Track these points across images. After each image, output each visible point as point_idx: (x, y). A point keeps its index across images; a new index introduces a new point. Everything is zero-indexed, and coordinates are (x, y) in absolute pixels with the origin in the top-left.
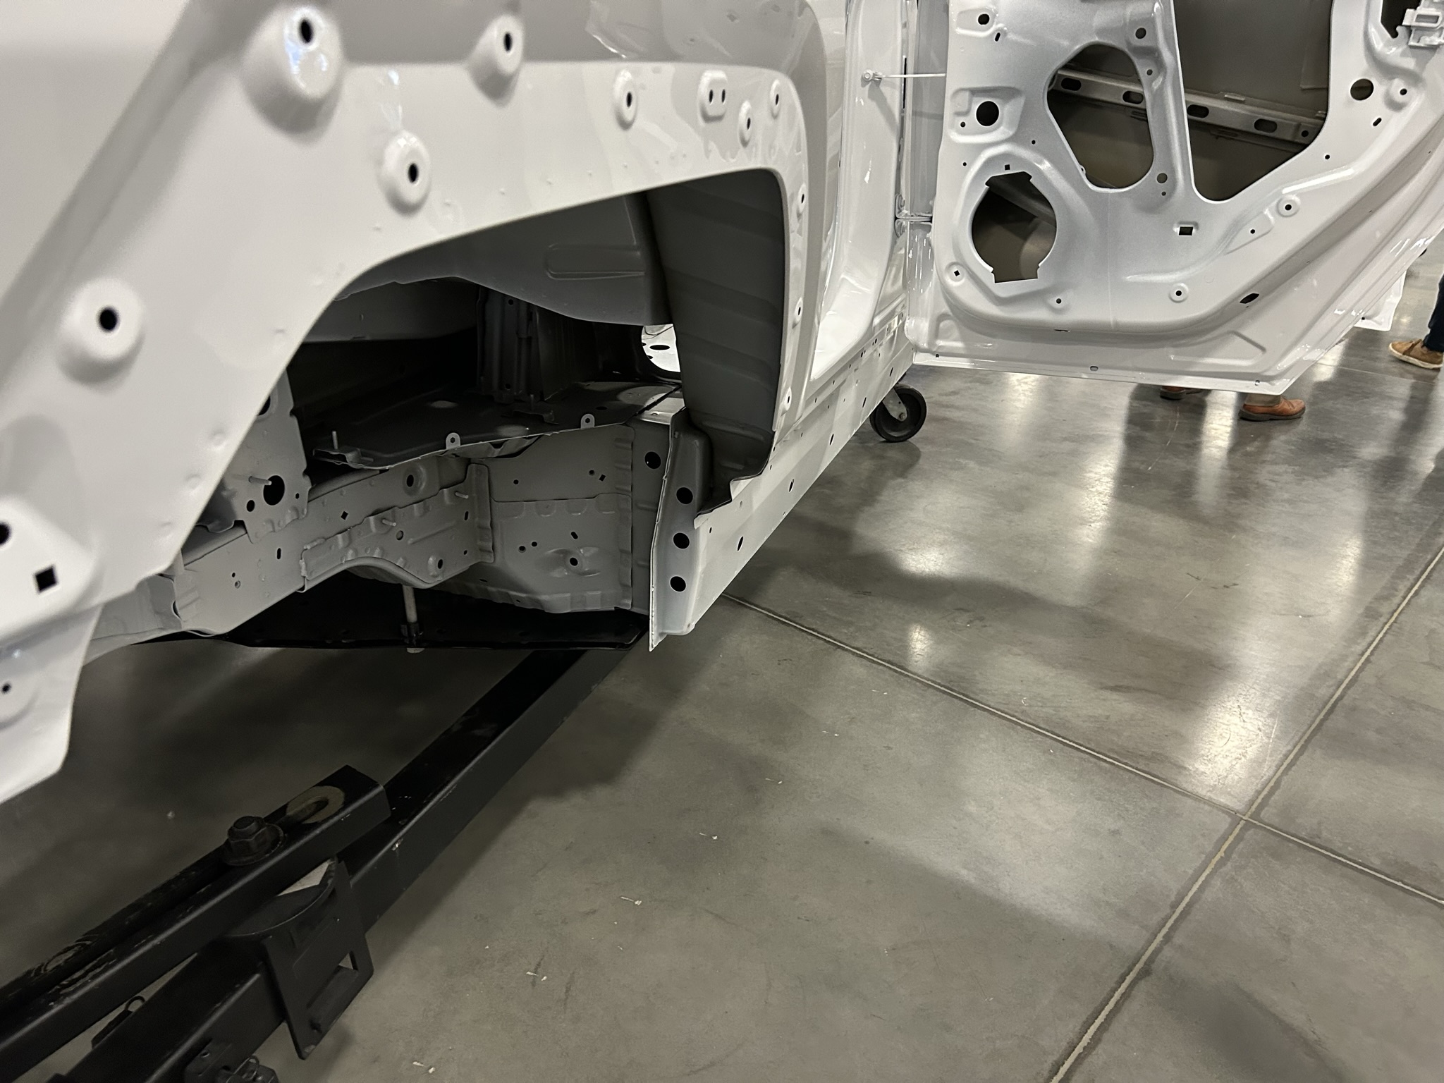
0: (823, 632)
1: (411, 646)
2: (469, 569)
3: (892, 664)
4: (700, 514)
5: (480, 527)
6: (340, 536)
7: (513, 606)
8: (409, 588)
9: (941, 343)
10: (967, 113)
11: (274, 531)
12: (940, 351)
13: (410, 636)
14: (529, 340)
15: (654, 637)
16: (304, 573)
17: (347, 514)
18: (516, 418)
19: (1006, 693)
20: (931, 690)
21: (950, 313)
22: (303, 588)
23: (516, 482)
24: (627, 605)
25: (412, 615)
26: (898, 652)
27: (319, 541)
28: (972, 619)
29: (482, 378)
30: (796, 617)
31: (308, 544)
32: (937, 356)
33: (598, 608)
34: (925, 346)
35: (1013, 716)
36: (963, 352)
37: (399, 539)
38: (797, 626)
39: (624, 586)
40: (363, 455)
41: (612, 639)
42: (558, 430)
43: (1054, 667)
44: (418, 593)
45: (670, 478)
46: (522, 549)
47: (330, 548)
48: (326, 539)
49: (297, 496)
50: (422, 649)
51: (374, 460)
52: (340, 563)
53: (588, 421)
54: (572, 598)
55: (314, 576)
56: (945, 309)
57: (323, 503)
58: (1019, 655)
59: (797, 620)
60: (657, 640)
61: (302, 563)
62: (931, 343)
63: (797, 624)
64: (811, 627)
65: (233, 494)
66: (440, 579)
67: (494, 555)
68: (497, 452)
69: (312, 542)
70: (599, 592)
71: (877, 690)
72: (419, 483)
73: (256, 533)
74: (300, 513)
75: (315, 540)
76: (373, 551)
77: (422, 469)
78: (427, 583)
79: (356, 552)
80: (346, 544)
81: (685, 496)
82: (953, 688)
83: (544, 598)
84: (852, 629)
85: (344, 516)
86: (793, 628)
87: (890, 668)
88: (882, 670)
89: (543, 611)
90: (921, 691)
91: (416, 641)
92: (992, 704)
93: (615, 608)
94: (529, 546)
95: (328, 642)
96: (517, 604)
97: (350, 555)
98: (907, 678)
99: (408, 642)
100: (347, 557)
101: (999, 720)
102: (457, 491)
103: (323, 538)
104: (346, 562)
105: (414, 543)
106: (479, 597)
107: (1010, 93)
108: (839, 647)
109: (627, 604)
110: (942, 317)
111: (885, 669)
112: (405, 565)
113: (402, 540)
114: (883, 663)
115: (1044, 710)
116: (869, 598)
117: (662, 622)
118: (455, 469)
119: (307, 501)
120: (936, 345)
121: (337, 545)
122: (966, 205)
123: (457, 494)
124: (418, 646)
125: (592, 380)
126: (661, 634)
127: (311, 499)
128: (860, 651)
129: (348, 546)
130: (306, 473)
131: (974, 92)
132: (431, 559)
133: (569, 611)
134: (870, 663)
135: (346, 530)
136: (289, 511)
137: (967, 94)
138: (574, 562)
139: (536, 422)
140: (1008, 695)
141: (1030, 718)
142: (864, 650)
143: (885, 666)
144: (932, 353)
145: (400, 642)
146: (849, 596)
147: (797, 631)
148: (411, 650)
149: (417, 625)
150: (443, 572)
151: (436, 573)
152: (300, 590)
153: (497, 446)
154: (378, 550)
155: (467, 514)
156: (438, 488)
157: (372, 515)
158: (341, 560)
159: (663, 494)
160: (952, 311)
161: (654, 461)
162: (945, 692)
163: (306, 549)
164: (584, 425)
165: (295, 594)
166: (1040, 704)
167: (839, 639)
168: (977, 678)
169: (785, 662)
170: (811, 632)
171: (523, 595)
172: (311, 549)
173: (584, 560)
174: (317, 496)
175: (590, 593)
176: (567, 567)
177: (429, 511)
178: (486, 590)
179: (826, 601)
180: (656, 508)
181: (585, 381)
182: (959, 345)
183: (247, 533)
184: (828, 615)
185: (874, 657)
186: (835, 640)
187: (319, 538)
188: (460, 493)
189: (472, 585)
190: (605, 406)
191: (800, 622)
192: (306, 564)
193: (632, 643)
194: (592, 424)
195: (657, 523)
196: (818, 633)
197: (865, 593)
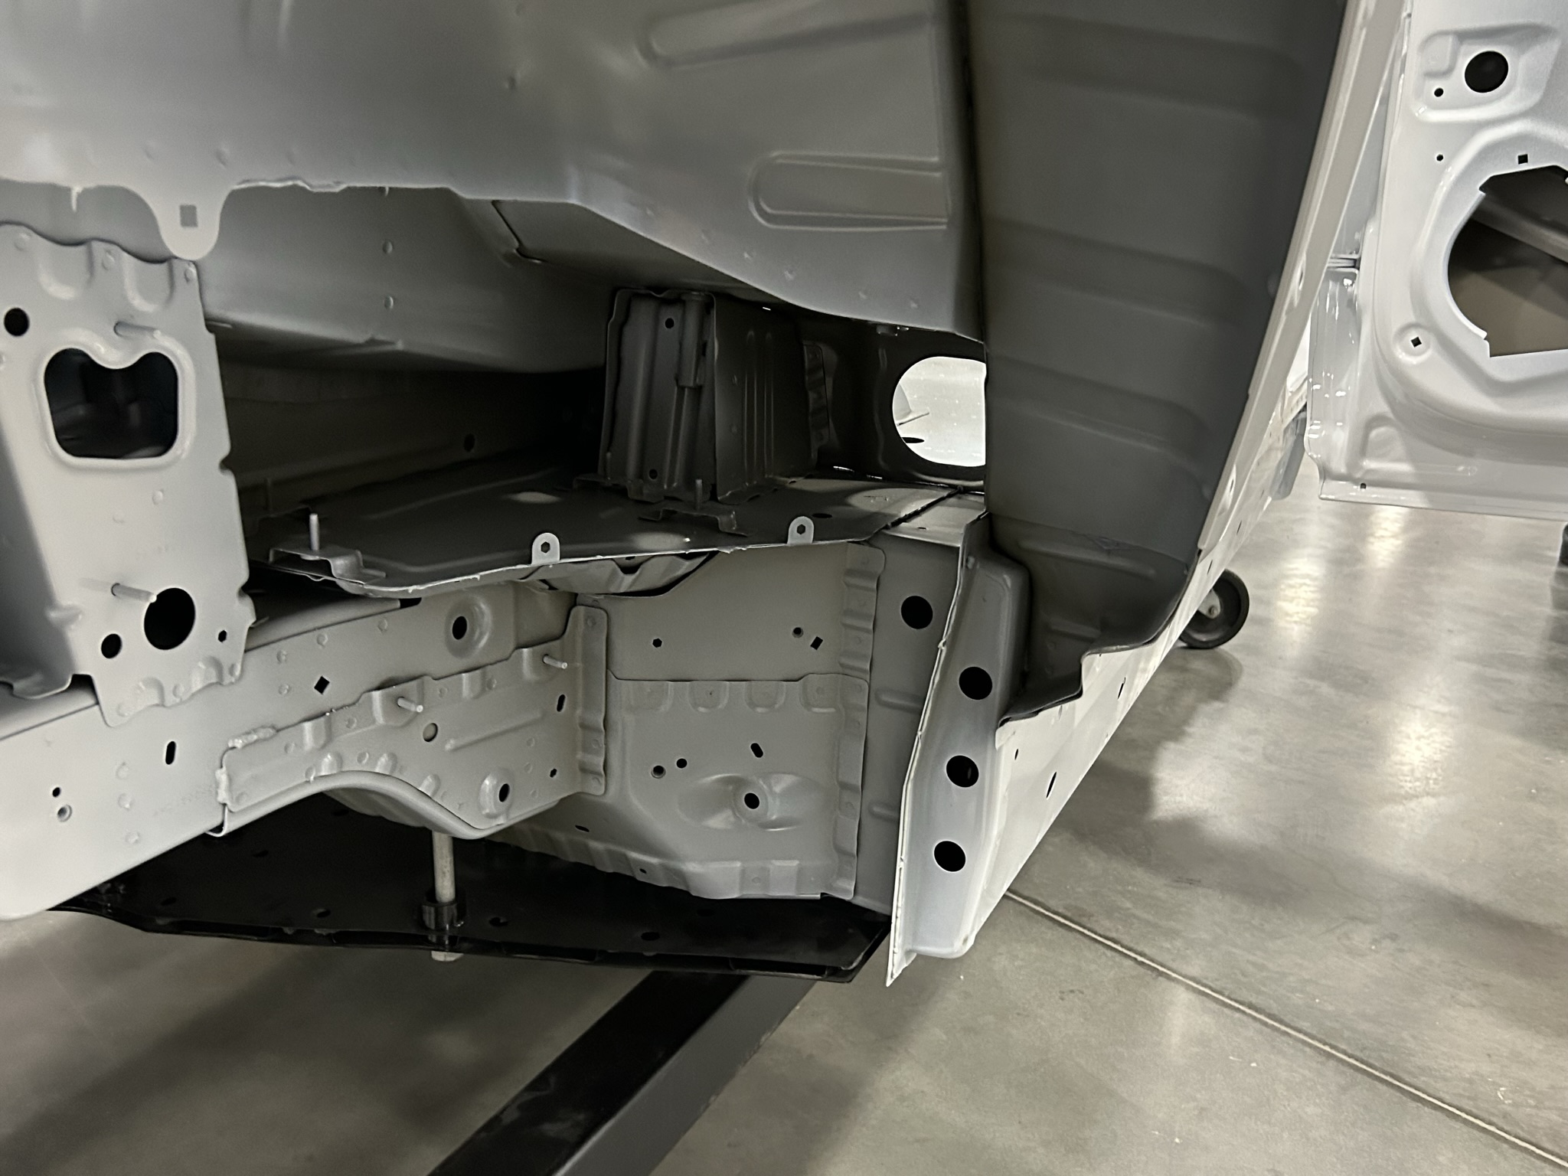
0: (1132, 945)
1: (440, 947)
2: (556, 806)
3: (1257, 1010)
4: (1007, 720)
5: (584, 726)
6: (308, 725)
7: (632, 879)
8: (444, 836)
9: (1369, 464)
10: (1447, 73)
11: (162, 705)
12: (1369, 477)
13: (440, 928)
14: (698, 390)
15: (897, 958)
16: (223, 796)
17: (327, 683)
18: (667, 522)
19: (1467, 1076)
20: (1332, 1063)
21: (1391, 415)
22: (219, 828)
23: (657, 643)
24: (847, 891)
25: (446, 888)
26: (1263, 989)
27: (262, 734)
28: (1377, 937)
29: (609, 455)
30: (1080, 916)
31: (239, 736)
32: (1363, 486)
33: (790, 893)
34: (1343, 470)
35: (1490, 1123)
36: (1410, 480)
37: (429, 740)
38: (1086, 932)
39: (842, 852)
40: (368, 565)
41: (812, 958)
42: (744, 545)
43: (1538, 1032)
44: (460, 846)
45: (952, 645)
46: (659, 771)
47: (286, 748)
48: (278, 731)
49: (222, 636)
50: (458, 955)
51: (387, 576)
52: (305, 780)
53: (801, 531)
54: (743, 872)
55: (246, 803)
56: (1382, 407)
57: (279, 657)
58: (1473, 1006)
59: (1084, 920)
60: (900, 964)
61: (222, 776)
62: (1353, 464)
63: (1084, 928)
64: (1108, 934)
65: (73, 616)
66: (502, 822)
67: (606, 781)
68: (627, 582)
69: (248, 733)
70: (796, 863)
71: (1239, 1056)
72: (477, 634)
73: (119, 707)
74: (226, 671)
75: (255, 731)
76: (374, 760)
77: (483, 606)
78: (478, 826)
79: (340, 759)
80: (322, 742)
81: (975, 683)
82: (1371, 1061)
83: (691, 867)
84: (1178, 943)
85: (322, 685)
86: (1078, 936)
87: (1255, 1018)
88: (1239, 1020)
89: (687, 893)
90: (1314, 1065)
91: (450, 938)
92: (1447, 1098)
93: (822, 894)
94: (670, 766)
95: (288, 931)
96: (640, 877)
97: (327, 762)
98: (1284, 1038)
99: (434, 940)
100: (318, 770)
101: (1465, 1129)
102: (547, 655)
103: (273, 727)
104: (315, 778)
105: (456, 749)
106: (572, 859)
107: (1529, 34)
108: (1162, 974)
109: (845, 890)
110: (1377, 421)
111: (1245, 1018)
112: (435, 792)
113: (431, 743)
114: (1241, 1007)
115: (1541, 1114)
116: (1200, 890)
117: (913, 932)
118: (545, 612)
119: (243, 649)
120: (1362, 467)
121: (300, 744)
122: (1438, 227)
123: (546, 660)
124: (452, 950)
125: (800, 476)
126: (908, 953)
127: (251, 645)
128: (1198, 983)
129: (324, 747)
130: (246, 590)
131: (1464, 36)
132: (487, 782)
133: (735, 896)
134: (1218, 1006)
135: (323, 714)
136: (201, 665)
137: (1450, 39)
138: (752, 801)
139: (704, 529)
140: (1471, 1081)
141: (1522, 1129)
142: (1205, 981)
143: (1244, 1012)
144: (1355, 481)
145: (420, 940)
146: (1165, 885)
147: (1086, 941)
148: (439, 956)
149: (454, 906)
150: (509, 808)
151: (495, 811)
152: (212, 830)
153: (629, 570)
154: (384, 759)
155: (562, 699)
156: (512, 646)
157: (378, 689)
158: (307, 774)
159: (936, 677)
160: (1393, 410)
161: (917, 613)
162: (1357, 1069)
163: (234, 748)
164: (794, 538)
165: (204, 837)
166: (1532, 1102)
167: (1159, 959)
168: (1408, 1045)
169: (1072, 995)
170: (1108, 943)
171: (654, 860)
172: (245, 746)
173: (770, 799)
174: (265, 641)
175: (778, 863)
176: (735, 809)
177: (490, 688)
178: (586, 846)
179: (1129, 892)
180: (919, 706)
181: (789, 477)
182: (1404, 468)
183: (97, 703)
184: (1134, 916)
185: (1223, 995)
186: (1153, 961)
187: (263, 727)
188: (551, 657)
189: (560, 836)
190: (828, 513)
191: (1088, 925)
192: (230, 779)
193: (855, 968)
194: (809, 536)
195: (919, 733)
196: (1122, 946)
197: (1191, 882)
